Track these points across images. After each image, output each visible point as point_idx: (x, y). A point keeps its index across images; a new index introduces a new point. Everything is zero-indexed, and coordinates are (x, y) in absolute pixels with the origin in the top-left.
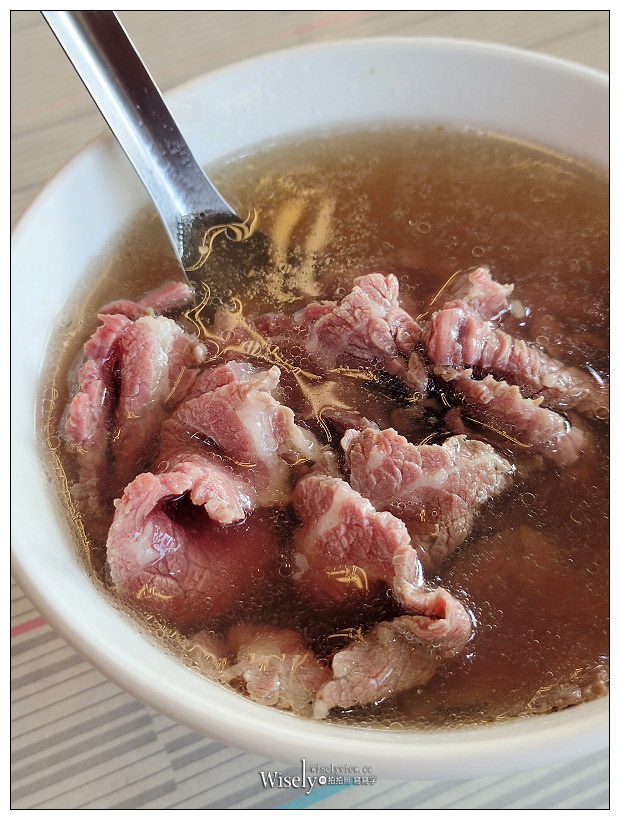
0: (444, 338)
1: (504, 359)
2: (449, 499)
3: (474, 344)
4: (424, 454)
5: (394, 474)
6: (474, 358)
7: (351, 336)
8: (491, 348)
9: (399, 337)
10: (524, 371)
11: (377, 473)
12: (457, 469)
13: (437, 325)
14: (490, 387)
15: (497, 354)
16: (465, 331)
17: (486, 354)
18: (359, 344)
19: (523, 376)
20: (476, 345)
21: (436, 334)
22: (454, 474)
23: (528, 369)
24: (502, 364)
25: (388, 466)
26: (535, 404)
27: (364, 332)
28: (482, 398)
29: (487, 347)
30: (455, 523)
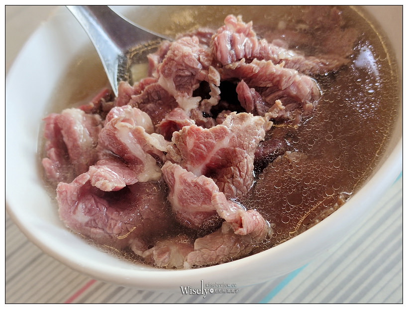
0: (224, 50)
1: (257, 50)
2: (235, 151)
3: (239, 48)
4: (215, 132)
5: (201, 148)
6: (242, 54)
7: (176, 65)
8: (249, 47)
9: (202, 60)
10: (268, 53)
11: (193, 150)
12: (234, 134)
13: (219, 44)
14: (256, 64)
15: (253, 48)
16: (233, 42)
17: (247, 51)
18: (181, 68)
19: (268, 56)
20: (240, 47)
21: (219, 48)
22: (233, 137)
23: (270, 52)
24: (257, 53)
25: (197, 146)
26: (281, 66)
27: (181, 61)
28: (254, 71)
29: (246, 47)
30: (241, 163)
